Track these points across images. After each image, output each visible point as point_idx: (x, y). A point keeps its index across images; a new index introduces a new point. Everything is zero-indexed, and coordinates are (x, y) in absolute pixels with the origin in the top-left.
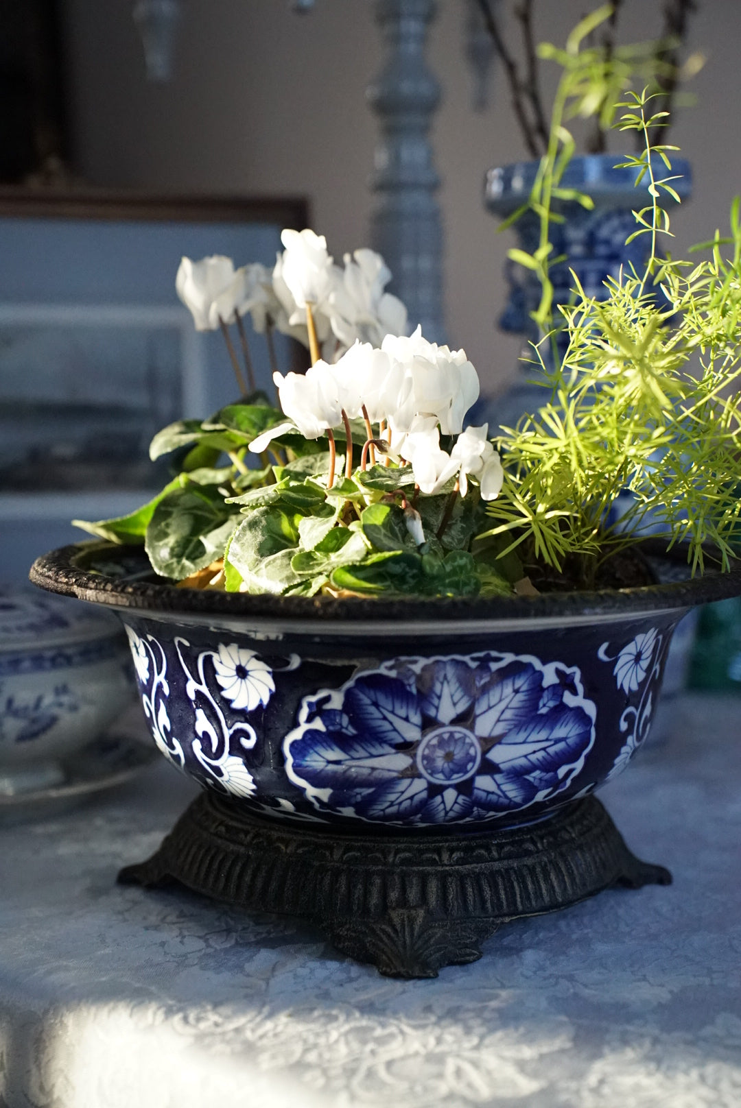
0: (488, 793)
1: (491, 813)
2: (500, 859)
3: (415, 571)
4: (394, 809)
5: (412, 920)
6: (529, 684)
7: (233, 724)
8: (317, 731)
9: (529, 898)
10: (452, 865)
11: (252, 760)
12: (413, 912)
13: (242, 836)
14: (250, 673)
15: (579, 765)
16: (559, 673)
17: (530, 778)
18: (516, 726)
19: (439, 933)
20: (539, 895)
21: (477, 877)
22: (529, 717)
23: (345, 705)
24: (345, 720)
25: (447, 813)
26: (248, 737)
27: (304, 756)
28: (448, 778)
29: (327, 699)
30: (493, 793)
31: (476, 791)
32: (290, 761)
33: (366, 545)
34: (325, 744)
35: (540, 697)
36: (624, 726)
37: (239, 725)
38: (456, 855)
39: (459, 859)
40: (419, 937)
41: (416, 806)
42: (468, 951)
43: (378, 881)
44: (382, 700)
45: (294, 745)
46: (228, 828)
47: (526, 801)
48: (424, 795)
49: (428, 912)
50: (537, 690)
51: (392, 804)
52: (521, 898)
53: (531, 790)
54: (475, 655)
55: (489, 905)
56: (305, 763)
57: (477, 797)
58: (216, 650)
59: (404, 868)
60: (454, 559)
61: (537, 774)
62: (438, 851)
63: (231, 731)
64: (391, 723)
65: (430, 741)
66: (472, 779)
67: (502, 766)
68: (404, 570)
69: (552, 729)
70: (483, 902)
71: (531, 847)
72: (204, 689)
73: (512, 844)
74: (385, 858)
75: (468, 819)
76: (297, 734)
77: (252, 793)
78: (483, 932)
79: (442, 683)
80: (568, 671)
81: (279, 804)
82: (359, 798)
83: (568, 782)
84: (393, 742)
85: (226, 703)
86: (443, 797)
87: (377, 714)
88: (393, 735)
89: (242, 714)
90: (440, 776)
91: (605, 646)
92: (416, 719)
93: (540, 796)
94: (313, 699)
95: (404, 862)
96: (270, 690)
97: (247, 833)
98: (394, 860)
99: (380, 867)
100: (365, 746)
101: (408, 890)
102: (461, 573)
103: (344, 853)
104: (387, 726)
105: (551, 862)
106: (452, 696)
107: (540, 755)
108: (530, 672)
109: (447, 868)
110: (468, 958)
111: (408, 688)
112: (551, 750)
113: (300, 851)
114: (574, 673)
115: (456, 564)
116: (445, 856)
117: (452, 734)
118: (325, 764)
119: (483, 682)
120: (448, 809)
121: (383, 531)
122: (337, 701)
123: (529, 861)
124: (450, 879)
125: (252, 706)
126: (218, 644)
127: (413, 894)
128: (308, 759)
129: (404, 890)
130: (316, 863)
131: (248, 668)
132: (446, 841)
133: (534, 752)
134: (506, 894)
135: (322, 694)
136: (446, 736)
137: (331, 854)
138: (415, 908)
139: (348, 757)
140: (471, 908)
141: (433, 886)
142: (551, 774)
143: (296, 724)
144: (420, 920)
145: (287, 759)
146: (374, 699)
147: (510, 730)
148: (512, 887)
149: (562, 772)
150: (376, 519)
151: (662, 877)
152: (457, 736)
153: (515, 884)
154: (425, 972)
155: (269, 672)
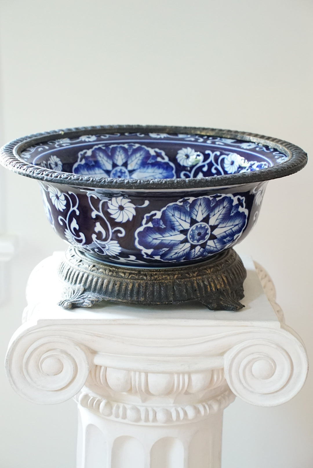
106: (202, 211)
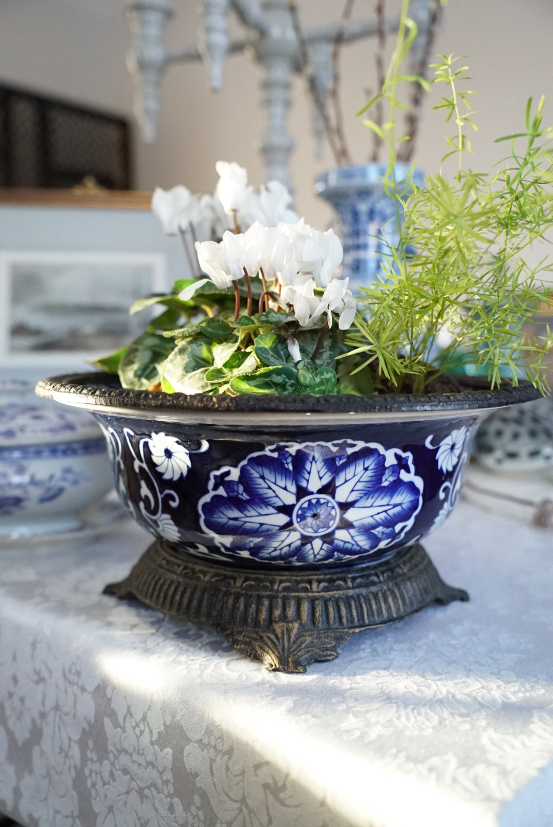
2: (353, 588)
4: (277, 553)
5: (289, 631)
7: (164, 491)
8: (220, 496)
9: (373, 615)
10: (318, 592)
12: (291, 625)
17: (375, 532)
19: (309, 639)
20: (380, 612)
24: (241, 489)
25: (315, 556)
26: (174, 500)
27: (213, 514)
28: (316, 532)
31: (336, 541)
35: (383, 474)
36: (442, 495)
37: (167, 491)
38: (322, 585)
39: (325, 587)
40: (294, 642)
42: (329, 652)
43: (266, 602)
47: (372, 548)
51: (275, 550)
52: (368, 615)
56: (213, 520)
59: (285, 594)
60: (322, 374)
61: (380, 529)
62: (310, 582)
68: (284, 380)
73: (362, 577)
74: (272, 586)
75: (331, 560)
77: (179, 539)
78: (339, 639)
79: (311, 463)
81: (197, 548)
82: (252, 545)
86: (312, 545)
90: (310, 530)
91: (430, 438)
95: (286, 589)
98: (278, 588)
99: (268, 593)
101: (287, 610)
103: (244, 582)
105: (389, 589)
108: (376, 456)
109: (316, 594)
110: (328, 658)
112: (390, 512)
115: (323, 377)
116: (315, 586)
117: (318, 499)
118: (227, 520)
119: (341, 462)
120: (316, 553)
121: (271, 353)
123: (374, 589)
124: (317, 602)
127: (291, 612)
128: (215, 516)
131: (172, 451)
132: (316, 575)
133: (378, 513)
134: (357, 612)
137: (235, 582)
138: (292, 622)
139: (244, 516)
141: (305, 607)
142: (390, 529)
144: (295, 631)
146: (261, 474)
147: (361, 497)
148: (361, 607)
150: (266, 344)
151: (463, 596)
152: (322, 501)
153: (364, 605)
155: (186, 453)
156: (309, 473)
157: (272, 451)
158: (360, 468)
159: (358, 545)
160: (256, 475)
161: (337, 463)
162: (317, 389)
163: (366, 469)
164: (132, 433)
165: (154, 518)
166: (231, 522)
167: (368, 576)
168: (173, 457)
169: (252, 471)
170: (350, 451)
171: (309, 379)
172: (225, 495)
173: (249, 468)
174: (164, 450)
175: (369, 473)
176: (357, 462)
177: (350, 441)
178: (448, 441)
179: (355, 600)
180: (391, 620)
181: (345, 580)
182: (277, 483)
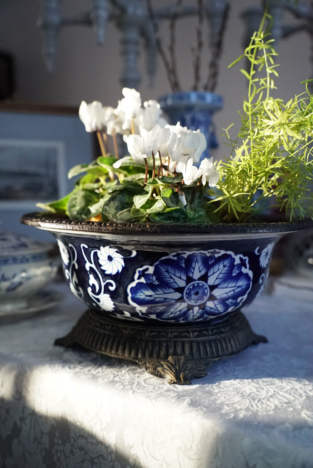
0: (211, 308)
1: (211, 317)
2: (213, 335)
3: (184, 216)
4: (172, 315)
5: (179, 360)
6: (229, 264)
7: (106, 281)
8: (142, 283)
9: (224, 350)
10: (194, 338)
11: (114, 295)
12: (180, 357)
13: (107, 327)
14: (113, 259)
15: (245, 297)
16: (241, 259)
17: (227, 302)
18: (223, 281)
19: (190, 365)
20: (227, 349)
21: (204, 343)
22: (228, 277)
23: (154, 272)
24: (154, 278)
25: (194, 316)
26: (112, 285)
27: (136, 293)
28: (196, 303)
29: (147, 269)
30: (213, 308)
31: (207, 308)
32: (130, 295)
33: (164, 204)
34: (145, 289)
35: (233, 269)
37: (108, 281)
38: (196, 334)
39: (197, 335)
40: (182, 367)
41: (182, 314)
42: (202, 372)
43: (165, 345)
44: (170, 270)
45: (132, 289)
46: (101, 324)
47: (224, 312)
48: (186, 309)
49: (185, 357)
50: (232, 266)
51: (172, 313)
52: (221, 350)
53: (227, 307)
54: (210, 251)
55: (209, 354)
56: (136, 297)
57: (206, 310)
58: (99, 249)
59: (175, 339)
60: (199, 212)
61: (230, 300)
63: (105, 283)
64: (174, 279)
65: (189, 287)
66: (205, 303)
67: (217, 297)
69: (237, 282)
70: (207, 352)
71: (223, 330)
72: (93, 266)
73: (217, 328)
74: (167, 335)
75: (201, 319)
76: (133, 284)
78: (207, 364)
79: (195, 263)
80: (244, 258)
81: (123, 314)
82: (159, 311)
83: (241, 304)
84: (174, 287)
85: (103, 272)
87: (168, 276)
88: (174, 284)
89: (110, 276)
90: (193, 301)
92: (184, 277)
93: (230, 310)
94: (141, 269)
95: (175, 337)
96: (122, 266)
97: (109, 325)
98: (171, 336)
99: (165, 339)
100: (162, 289)
101: (177, 348)
102: (201, 218)
103: (150, 333)
104: (172, 281)
105: (231, 336)
107: (232, 293)
108: (230, 258)
109: (192, 339)
110: (202, 375)
111: (181, 265)
112: (236, 291)
113: (132, 333)
114: (246, 259)
115: (199, 214)
116: (191, 334)
117: (198, 284)
118: (145, 297)
119: (212, 262)
120: (194, 315)
122: (151, 270)
123: (223, 335)
124: (194, 343)
125: (114, 273)
126: (100, 246)
127: (179, 350)
128: (138, 295)
129: (175, 348)
130: (139, 338)
133: (230, 291)
134: (215, 349)
135: (145, 267)
136: (196, 285)
137: (145, 334)
138: (180, 355)
139: (155, 294)
140: (202, 355)
141: (187, 346)
142: (235, 301)
143: (133, 280)
144: (182, 361)
145: (129, 295)
146: (167, 269)
147: (221, 282)
148: (218, 346)
149: (239, 300)
152: (200, 285)
154: (186, 382)
156: (194, 269)
157: (174, 256)
158: (221, 266)
159: (218, 310)
160: (163, 270)
161: (210, 263)
162: (196, 221)
163: (224, 266)
164: (86, 247)
165: (97, 297)
166: (148, 298)
167: (220, 328)
168: (113, 260)
169: (162, 268)
170: (217, 256)
171: (192, 215)
172: (144, 282)
173: (160, 266)
174: (107, 257)
175: (226, 268)
176: (220, 262)
177: (217, 250)
178: (265, 250)
179: (213, 342)
180: (233, 353)
181: (207, 331)
182: (176, 275)
